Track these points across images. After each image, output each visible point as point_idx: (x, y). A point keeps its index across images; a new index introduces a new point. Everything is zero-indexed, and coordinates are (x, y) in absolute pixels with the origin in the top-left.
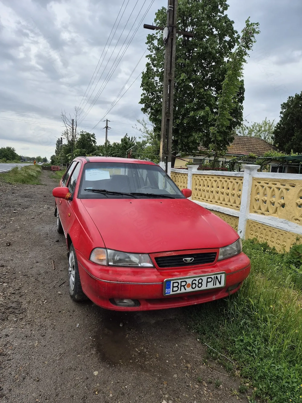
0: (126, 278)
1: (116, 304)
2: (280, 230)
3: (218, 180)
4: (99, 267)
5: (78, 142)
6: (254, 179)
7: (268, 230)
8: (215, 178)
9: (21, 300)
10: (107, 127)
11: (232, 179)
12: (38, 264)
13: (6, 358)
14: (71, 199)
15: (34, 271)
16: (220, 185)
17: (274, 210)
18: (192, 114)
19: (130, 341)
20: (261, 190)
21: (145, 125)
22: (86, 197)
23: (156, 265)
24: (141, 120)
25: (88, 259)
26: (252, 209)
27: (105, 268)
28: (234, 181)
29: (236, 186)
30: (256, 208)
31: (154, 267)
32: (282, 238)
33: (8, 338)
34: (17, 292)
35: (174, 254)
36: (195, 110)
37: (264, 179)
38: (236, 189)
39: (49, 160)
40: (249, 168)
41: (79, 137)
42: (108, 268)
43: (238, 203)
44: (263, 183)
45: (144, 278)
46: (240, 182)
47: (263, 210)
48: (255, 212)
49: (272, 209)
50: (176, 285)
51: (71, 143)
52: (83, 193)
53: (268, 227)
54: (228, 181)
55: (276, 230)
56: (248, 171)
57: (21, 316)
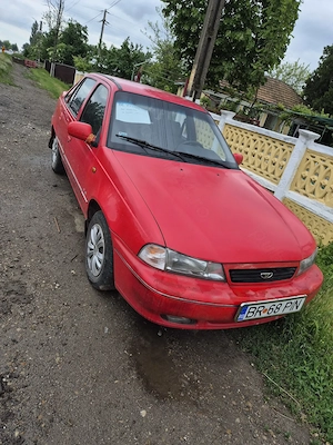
0: (191, 293)
1: (167, 319)
2: (322, 219)
3: (258, 140)
4: (153, 271)
5: (64, 33)
6: (308, 151)
7: (307, 215)
8: (255, 137)
9: (24, 280)
10: (104, 21)
11: (277, 144)
12: (36, 221)
13: (20, 382)
14: (94, 145)
15: (33, 232)
16: (259, 147)
17: (322, 195)
18: (228, 33)
19: (175, 360)
20: (313, 167)
21: (157, 32)
22: (121, 149)
23: (229, 279)
24: (153, 24)
25: (137, 254)
26: (294, 186)
27: (160, 273)
28: (280, 147)
29: (281, 154)
30: (299, 186)
31: (226, 280)
32: (322, 228)
33: (16, 345)
34: (16, 265)
35: (252, 267)
36: (233, 29)
37: (320, 154)
38: (280, 157)
39: (21, 49)
40: (307, 136)
41: (64, 26)
42: (164, 274)
43: (277, 174)
44: (318, 158)
45: (215, 298)
46: (287, 149)
47: (308, 191)
48: (297, 191)
49: (320, 192)
50: (252, 310)
51: (54, 32)
52: (114, 139)
53: (308, 212)
54: (272, 144)
55: (317, 218)
56: (304, 140)
57: (29, 308)
